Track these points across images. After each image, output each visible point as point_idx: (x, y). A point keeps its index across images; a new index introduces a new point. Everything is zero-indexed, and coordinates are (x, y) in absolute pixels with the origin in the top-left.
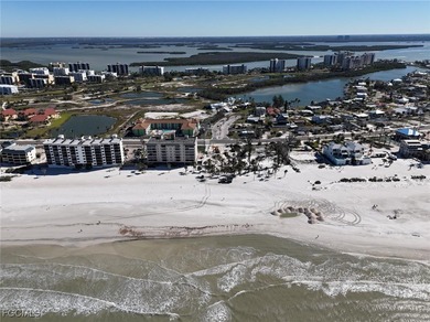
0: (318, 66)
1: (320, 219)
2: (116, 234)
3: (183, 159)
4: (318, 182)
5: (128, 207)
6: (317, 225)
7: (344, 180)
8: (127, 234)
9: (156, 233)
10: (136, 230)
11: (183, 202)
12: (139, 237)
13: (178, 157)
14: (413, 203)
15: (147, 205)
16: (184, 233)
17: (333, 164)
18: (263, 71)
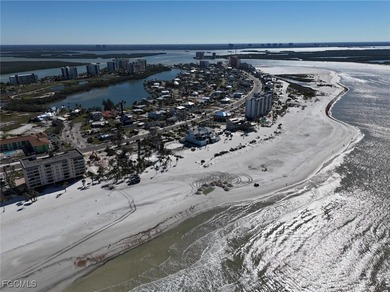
0: (105, 71)
1: (230, 186)
2: (75, 269)
3: (72, 175)
4: (203, 162)
5: (57, 239)
6: (232, 191)
7: (216, 155)
8: (88, 264)
9: (119, 249)
10: (94, 255)
11: (113, 212)
12: (103, 261)
13: (66, 174)
14: (265, 158)
15: (79, 229)
16: (145, 237)
17: (199, 146)
18: (57, 79)
